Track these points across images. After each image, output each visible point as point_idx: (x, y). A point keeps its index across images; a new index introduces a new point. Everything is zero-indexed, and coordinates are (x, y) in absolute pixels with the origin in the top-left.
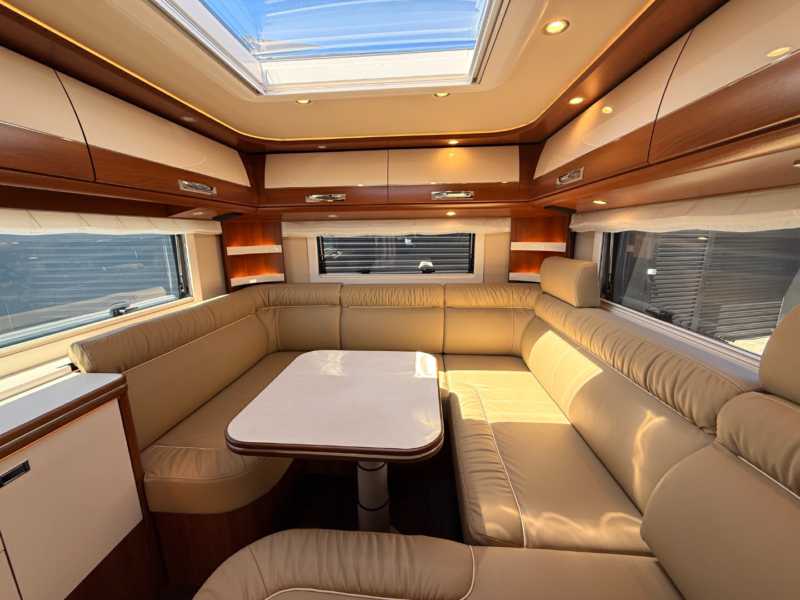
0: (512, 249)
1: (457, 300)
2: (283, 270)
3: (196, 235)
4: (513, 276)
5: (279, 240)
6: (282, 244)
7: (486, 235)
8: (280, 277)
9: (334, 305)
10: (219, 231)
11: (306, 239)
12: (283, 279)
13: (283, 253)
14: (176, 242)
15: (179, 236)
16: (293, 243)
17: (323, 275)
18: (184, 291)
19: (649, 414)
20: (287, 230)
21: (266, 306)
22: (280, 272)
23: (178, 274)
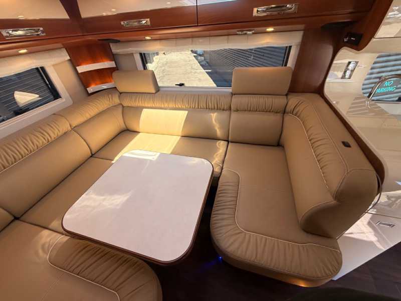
0: (79, 72)
1: (77, 119)
4: (91, 90)
19: (212, 114)
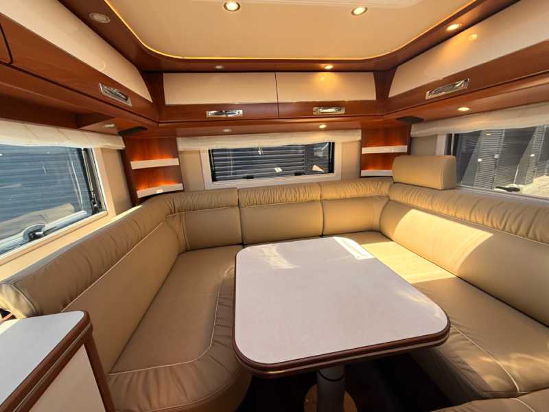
0: (363, 153)
1: (330, 194)
2: (180, 181)
3: (103, 149)
4: (364, 173)
5: (176, 154)
6: (178, 157)
7: (343, 143)
8: (179, 187)
9: (232, 206)
10: (121, 146)
11: (199, 152)
12: (182, 189)
13: (180, 165)
14: (83, 156)
15: (86, 150)
16: (186, 156)
17: (216, 183)
18: (96, 206)
20: (183, 145)
21: (171, 213)
22: (180, 183)
23: (89, 189)
